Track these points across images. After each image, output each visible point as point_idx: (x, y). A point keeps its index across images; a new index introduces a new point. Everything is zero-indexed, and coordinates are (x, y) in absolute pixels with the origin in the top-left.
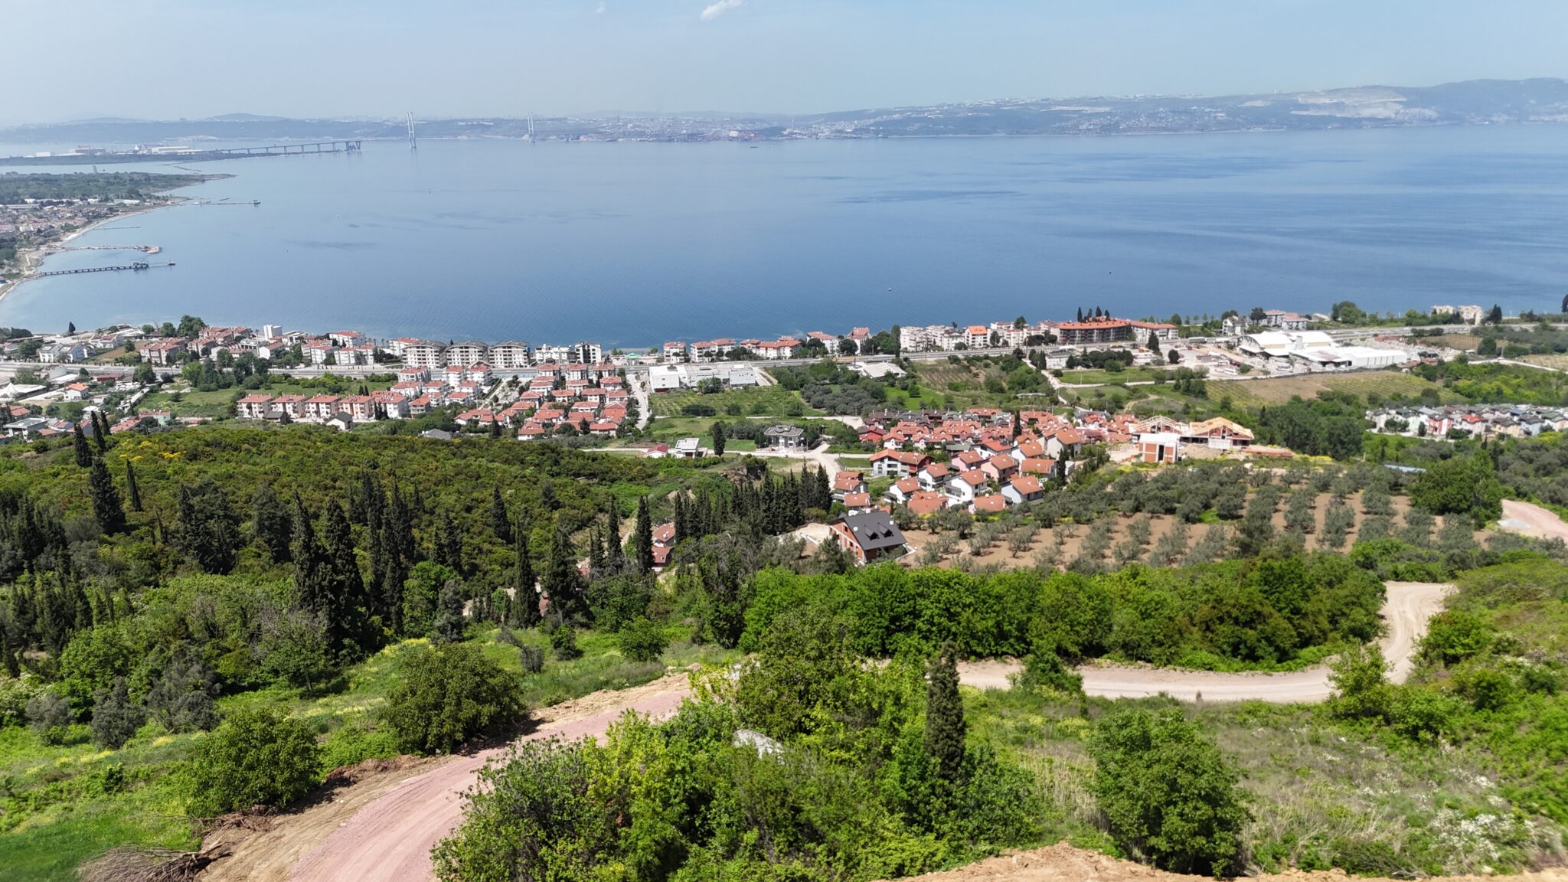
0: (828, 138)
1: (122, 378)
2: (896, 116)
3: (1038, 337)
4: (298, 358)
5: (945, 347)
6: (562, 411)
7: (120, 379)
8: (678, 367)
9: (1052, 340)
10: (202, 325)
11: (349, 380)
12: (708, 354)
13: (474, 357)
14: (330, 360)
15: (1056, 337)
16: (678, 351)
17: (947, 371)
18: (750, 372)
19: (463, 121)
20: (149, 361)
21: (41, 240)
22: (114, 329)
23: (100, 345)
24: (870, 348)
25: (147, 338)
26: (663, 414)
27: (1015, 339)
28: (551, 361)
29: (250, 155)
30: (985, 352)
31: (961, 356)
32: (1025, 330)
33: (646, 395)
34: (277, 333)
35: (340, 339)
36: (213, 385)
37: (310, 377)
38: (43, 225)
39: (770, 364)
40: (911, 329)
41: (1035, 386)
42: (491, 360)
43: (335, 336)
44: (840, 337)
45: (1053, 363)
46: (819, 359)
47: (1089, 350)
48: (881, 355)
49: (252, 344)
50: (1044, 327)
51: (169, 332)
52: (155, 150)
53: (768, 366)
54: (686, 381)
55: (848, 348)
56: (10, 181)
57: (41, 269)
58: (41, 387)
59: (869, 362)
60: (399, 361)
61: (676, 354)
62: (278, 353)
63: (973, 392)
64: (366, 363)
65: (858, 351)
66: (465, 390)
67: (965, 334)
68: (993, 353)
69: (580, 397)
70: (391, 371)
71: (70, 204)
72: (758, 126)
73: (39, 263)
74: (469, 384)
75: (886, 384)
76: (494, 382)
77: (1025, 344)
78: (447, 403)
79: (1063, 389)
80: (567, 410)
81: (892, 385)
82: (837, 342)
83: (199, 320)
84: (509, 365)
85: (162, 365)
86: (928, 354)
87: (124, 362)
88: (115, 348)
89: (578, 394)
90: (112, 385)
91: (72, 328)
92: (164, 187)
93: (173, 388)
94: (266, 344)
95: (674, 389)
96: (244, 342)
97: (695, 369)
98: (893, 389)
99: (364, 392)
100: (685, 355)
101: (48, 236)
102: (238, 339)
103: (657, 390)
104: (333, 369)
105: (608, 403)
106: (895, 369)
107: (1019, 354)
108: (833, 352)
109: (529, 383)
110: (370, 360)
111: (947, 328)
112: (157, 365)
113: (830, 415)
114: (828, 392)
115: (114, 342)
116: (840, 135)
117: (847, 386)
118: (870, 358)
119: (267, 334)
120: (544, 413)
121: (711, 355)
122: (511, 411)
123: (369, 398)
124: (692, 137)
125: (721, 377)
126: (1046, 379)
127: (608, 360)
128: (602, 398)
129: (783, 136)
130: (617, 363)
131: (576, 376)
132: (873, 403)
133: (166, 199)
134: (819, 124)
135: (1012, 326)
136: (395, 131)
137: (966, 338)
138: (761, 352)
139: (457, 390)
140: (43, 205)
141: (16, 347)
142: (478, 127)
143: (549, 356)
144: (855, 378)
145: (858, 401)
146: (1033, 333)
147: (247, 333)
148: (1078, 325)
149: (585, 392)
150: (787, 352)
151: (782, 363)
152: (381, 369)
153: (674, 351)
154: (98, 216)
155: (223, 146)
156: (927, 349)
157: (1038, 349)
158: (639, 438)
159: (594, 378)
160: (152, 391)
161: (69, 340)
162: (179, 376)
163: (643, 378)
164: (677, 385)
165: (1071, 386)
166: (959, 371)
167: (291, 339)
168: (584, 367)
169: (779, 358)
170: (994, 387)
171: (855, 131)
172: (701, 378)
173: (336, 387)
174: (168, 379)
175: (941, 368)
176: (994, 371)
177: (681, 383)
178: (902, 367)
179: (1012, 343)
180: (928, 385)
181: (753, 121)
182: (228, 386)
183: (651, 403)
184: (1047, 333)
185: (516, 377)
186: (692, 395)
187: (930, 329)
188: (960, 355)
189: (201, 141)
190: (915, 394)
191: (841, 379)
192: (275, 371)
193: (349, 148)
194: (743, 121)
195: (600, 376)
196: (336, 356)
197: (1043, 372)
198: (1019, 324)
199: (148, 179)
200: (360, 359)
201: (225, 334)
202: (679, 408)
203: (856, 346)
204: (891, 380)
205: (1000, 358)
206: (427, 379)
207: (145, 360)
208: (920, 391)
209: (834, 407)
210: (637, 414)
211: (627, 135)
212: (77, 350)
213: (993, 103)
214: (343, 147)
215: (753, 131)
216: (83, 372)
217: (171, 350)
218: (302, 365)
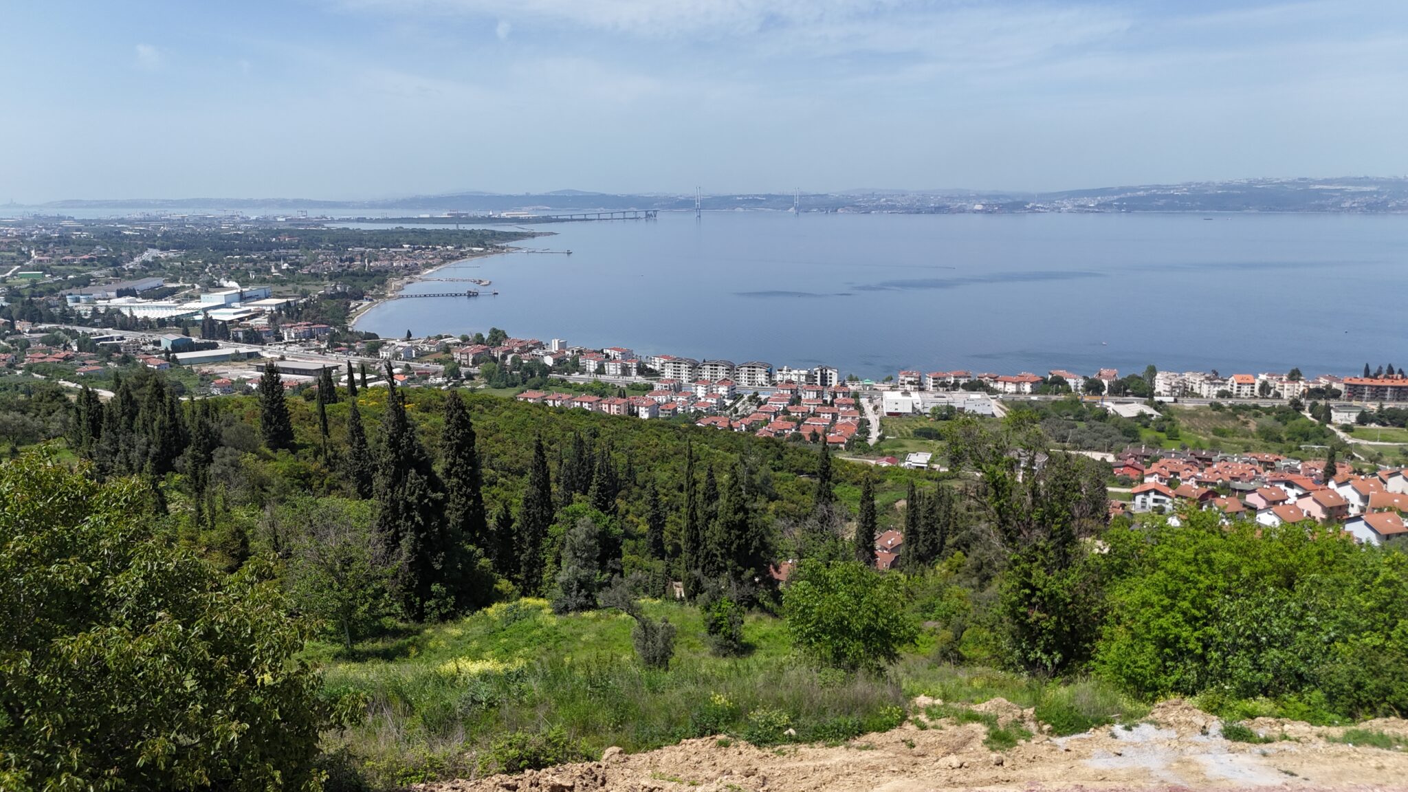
0: (1070, 212)
1: (435, 373)
2: (1141, 193)
3: (1318, 390)
4: (576, 367)
5: (1205, 394)
6: (794, 424)
7: (433, 374)
8: (912, 393)
9: (1336, 394)
10: (505, 337)
11: (613, 385)
12: (944, 385)
13: (722, 374)
14: (600, 370)
15: (1340, 392)
16: (913, 379)
17: (1211, 417)
18: (988, 403)
19: (740, 196)
20: (460, 362)
21: (406, 272)
22: (440, 337)
23: (427, 349)
24: (1120, 389)
25: (463, 345)
26: (894, 434)
27: (1289, 391)
28: (790, 382)
29: (572, 220)
30: (1254, 402)
31: (1225, 405)
32: (1302, 383)
33: (877, 417)
34: (563, 346)
35: (612, 353)
36: (503, 384)
37: (582, 383)
38: (410, 262)
39: (1009, 398)
40: (1165, 374)
41: (1321, 439)
42: (736, 377)
43: (608, 351)
44: (1085, 378)
45: (1338, 417)
46: (1062, 397)
47: (1386, 407)
48: (1131, 398)
49: (541, 353)
50: (1323, 382)
51: (480, 340)
52: (504, 215)
53: (1005, 399)
54: (919, 407)
55: (1094, 387)
56: (396, 233)
57: (401, 293)
58: (373, 376)
59: (1117, 403)
60: (658, 375)
61: (910, 383)
62: (559, 361)
63: (1243, 440)
64: (630, 375)
65: (1106, 392)
66: (709, 401)
67: (1230, 382)
68: (1265, 404)
69: (814, 415)
70: (649, 382)
71: (434, 249)
72: (1003, 201)
73: (401, 288)
74: (714, 396)
75: (1139, 424)
76: (736, 397)
77: (1303, 394)
78: (692, 411)
79: (1357, 445)
80: (800, 422)
81: (1146, 426)
82: (1081, 382)
83: (504, 332)
84: (752, 383)
85: (468, 366)
86: (1185, 399)
87: (440, 362)
88: (438, 351)
89: (812, 411)
90: (426, 378)
91: (409, 335)
92: (504, 240)
93: (472, 384)
94: (551, 354)
95: (906, 414)
96: (534, 352)
97: (929, 397)
98: (1145, 430)
99: (622, 394)
100: (920, 384)
101: (412, 271)
102: (531, 349)
103: (889, 414)
104: (602, 378)
105: (839, 420)
106: (1148, 410)
107: (1296, 405)
108: (1076, 390)
109: (766, 400)
110: (634, 372)
111: (1208, 375)
112: (464, 365)
113: (1075, 448)
114: (1074, 427)
115: (437, 347)
116: (1083, 209)
117: (1094, 422)
118: (1119, 399)
119: (555, 346)
120: (778, 424)
121: (946, 386)
122: (747, 421)
123: (625, 400)
124: (939, 210)
125: (957, 406)
126: (1333, 433)
127: (843, 385)
128: (835, 416)
129: (1025, 209)
130: (852, 387)
131: (812, 395)
132: (1125, 441)
133: (503, 248)
134: (1063, 199)
135: (1285, 378)
136: (685, 204)
137: (1232, 384)
138: (1000, 386)
139: (703, 400)
140: (414, 249)
141: (364, 346)
142: (753, 202)
143: (789, 377)
144: (1104, 416)
145: (1107, 438)
146: (1312, 386)
147: (540, 345)
148: (1367, 381)
149: (818, 409)
150: (1027, 388)
151: (1022, 397)
152: (640, 380)
153: (909, 379)
154: (452, 258)
155: (553, 214)
156: (1183, 395)
157: (1322, 403)
158: (867, 451)
159: (829, 399)
160: (455, 385)
161: (406, 344)
162: (477, 374)
163: (876, 402)
164: (910, 411)
165: (1365, 442)
166: (1223, 418)
167: (573, 352)
168: (820, 388)
169: (1018, 393)
170: (1269, 436)
171: (1098, 206)
172: (935, 405)
173: (602, 391)
174: (470, 377)
175: (1202, 414)
176: (1267, 421)
177: (913, 408)
178: (1156, 409)
179: (1286, 395)
180: (1188, 429)
181: (997, 197)
182: (515, 385)
183: (882, 426)
184: (1329, 387)
185: (757, 394)
186: (925, 421)
187: (1187, 375)
188: (1225, 402)
189: (539, 210)
190: (1174, 436)
191: (1087, 416)
192: (554, 376)
193: (648, 216)
194: (988, 197)
195: (835, 396)
196: (606, 367)
197: (1328, 426)
198: (1295, 376)
199: (494, 234)
200: (626, 371)
201: (521, 345)
202: (910, 431)
203: (1103, 385)
204: (1145, 421)
205: (1273, 408)
206: (678, 389)
207: (456, 361)
208: (1180, 432)
209: (1080, 442)
210: (868, 433)
211: (880, 208)
212: (408, 351)
213: (1246, 182)
214: (643, 215)
215: (997, 205)
216: (408, 367)
217: (477, 354)
218: (577, 373)
